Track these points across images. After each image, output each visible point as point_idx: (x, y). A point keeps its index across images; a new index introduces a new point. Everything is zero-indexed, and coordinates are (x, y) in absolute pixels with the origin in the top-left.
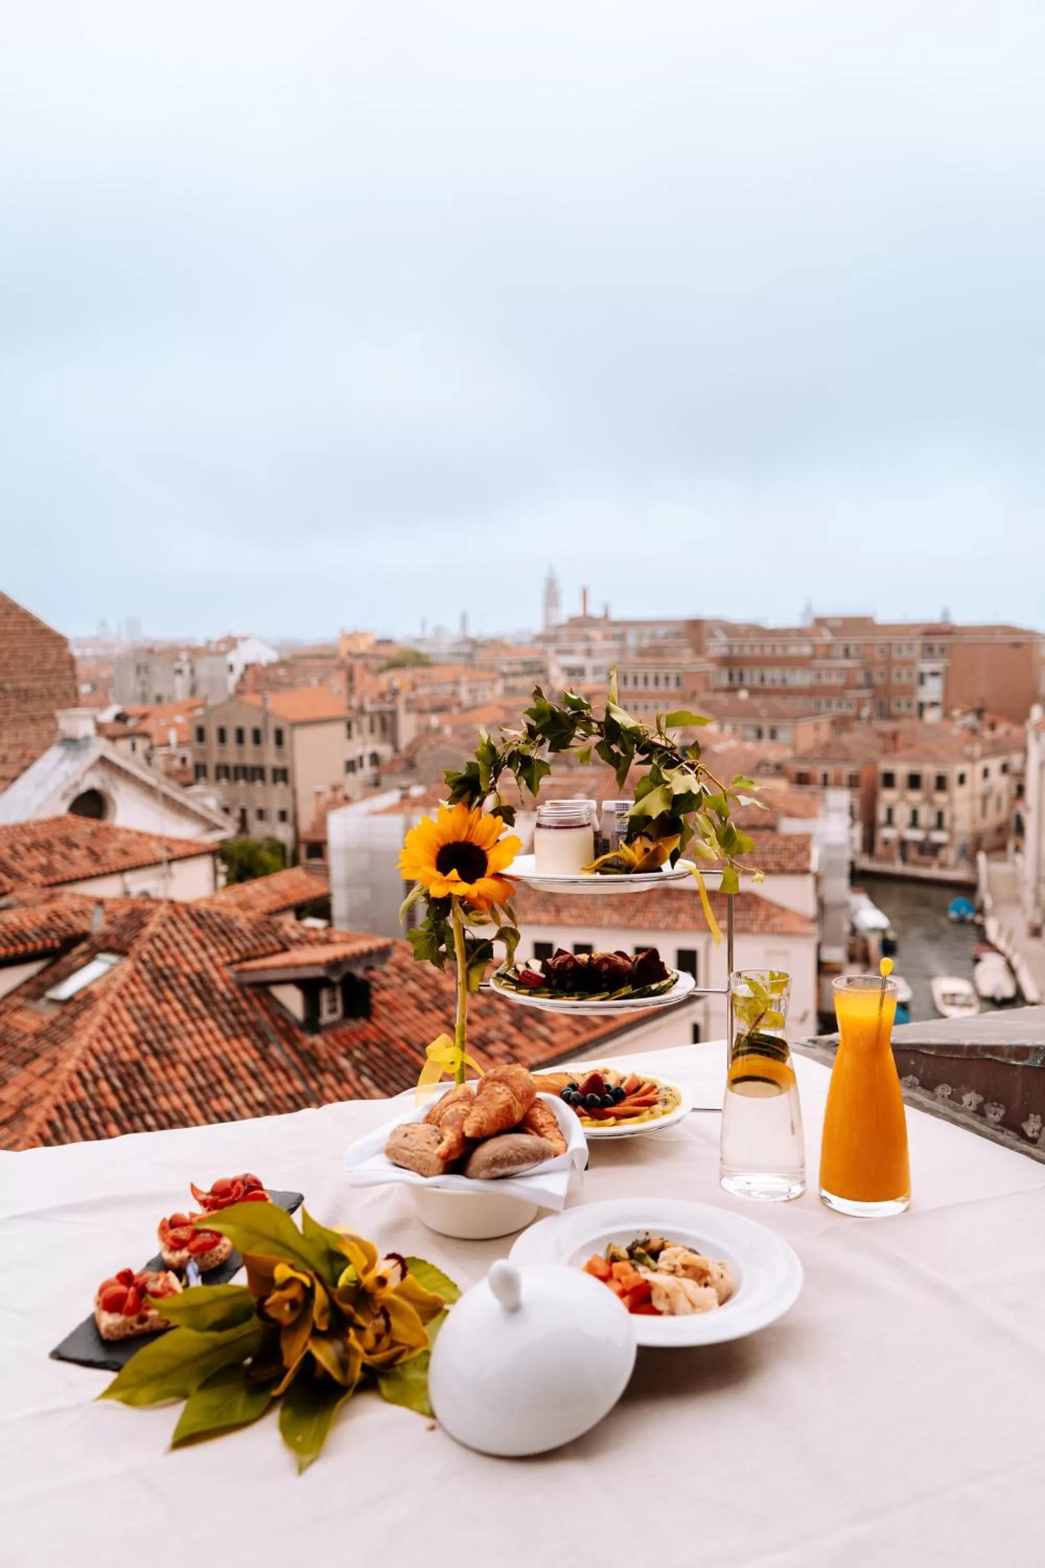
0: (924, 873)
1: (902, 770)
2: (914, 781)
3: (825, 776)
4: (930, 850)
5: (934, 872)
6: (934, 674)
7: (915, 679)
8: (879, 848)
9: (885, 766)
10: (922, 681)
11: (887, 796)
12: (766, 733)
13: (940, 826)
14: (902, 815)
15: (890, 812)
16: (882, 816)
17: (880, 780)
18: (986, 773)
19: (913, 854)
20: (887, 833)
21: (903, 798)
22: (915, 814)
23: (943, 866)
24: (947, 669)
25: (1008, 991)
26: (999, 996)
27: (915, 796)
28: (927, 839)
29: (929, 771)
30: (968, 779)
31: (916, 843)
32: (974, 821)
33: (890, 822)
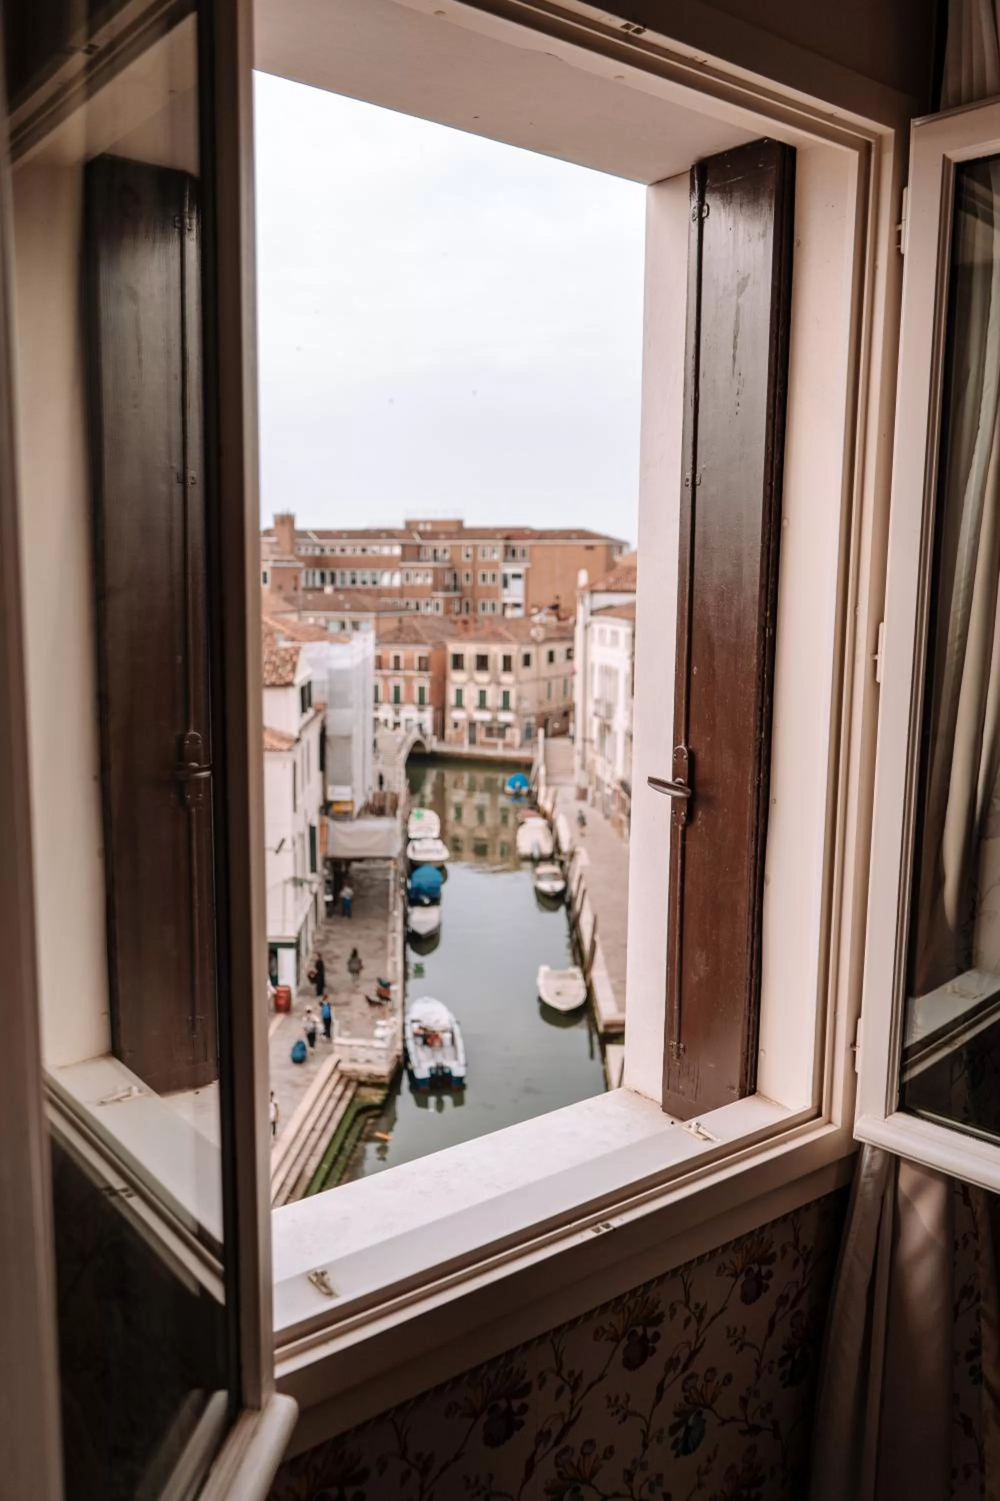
0: (490, 753)
1: (470, 650)
2: (482, 662)
3: (397, 658)
4: (496, 730)
5: (499, 752)
6: (516, 576)
7: (499, 580)
8: (449, 731)
9: (453, 648)
10: (505, 584)
11: (457, 678)
12: (348, 625)
13: (506, 707)
14: (471, 697)
15: (459, 693)
16: (451, 698)
17: (450, 662)
18: (551, 657)
19: (481, 735)
20: (457, 715)
21: (471, 679)
22: (483, 694)
23: (507, 746)
24: (527, 570)
25: (547, 849)
26: (536, 854)
27: (483, 677)
28: (495, 720)
29: (496, 651)
30: (533, 660)
31: (483, 723)
32: (540, 703)
33: (459, 705)
